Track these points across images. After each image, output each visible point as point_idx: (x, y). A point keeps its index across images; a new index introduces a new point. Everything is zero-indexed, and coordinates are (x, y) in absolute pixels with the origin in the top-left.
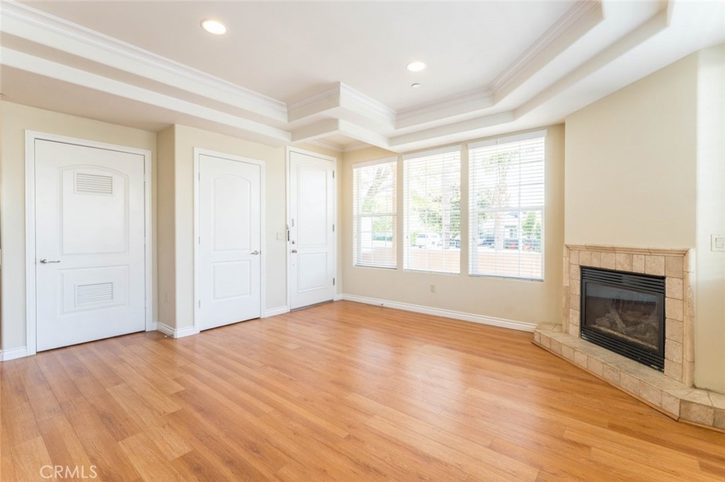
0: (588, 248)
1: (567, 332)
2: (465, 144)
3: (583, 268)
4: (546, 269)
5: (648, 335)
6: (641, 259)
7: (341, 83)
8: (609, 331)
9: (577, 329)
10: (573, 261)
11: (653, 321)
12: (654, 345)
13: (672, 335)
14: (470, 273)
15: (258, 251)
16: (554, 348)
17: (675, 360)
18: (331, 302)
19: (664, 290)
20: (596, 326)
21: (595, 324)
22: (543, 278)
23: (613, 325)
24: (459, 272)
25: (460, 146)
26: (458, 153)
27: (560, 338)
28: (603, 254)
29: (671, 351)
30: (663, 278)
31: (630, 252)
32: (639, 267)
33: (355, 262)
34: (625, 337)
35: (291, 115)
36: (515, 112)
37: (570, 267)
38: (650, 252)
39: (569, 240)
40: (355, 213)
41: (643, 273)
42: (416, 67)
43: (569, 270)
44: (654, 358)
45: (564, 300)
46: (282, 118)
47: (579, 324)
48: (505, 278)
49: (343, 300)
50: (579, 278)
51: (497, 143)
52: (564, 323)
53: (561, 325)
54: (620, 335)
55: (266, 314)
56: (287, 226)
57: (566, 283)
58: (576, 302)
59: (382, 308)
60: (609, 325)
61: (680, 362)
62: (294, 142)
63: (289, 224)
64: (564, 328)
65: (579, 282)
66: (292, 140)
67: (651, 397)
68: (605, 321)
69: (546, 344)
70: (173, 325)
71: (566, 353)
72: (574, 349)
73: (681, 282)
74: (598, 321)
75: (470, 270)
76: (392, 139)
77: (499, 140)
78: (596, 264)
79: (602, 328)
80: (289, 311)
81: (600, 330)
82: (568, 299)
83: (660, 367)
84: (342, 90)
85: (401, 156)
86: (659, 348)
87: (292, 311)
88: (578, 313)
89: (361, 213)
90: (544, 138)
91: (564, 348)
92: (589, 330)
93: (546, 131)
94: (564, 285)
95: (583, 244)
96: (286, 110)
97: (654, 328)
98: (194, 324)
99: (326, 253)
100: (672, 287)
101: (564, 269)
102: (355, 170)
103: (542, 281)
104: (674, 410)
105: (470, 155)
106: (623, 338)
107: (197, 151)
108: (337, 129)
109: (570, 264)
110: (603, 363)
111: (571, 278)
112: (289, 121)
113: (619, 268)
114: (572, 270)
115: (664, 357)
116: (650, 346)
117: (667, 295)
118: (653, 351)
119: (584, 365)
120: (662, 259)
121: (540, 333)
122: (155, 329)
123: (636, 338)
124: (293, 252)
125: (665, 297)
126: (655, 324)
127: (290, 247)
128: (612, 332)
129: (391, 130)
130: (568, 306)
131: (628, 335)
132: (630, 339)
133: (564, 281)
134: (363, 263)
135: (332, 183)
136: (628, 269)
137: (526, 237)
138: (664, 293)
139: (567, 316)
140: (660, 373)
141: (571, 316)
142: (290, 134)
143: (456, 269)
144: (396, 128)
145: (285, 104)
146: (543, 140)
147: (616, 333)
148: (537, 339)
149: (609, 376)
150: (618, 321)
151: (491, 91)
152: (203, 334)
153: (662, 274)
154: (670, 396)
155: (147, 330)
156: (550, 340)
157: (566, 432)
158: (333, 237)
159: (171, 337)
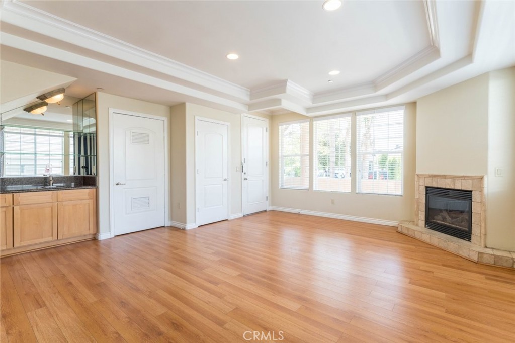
0: (430, 176)
1: (417, 225)
2: (354, 113)
3: (427, 187)
4: (404, 188)
5: (463, 223)
6: (460, 181)
7: (288, 80)
8: (442, 222)
9: (424, 223)
10: (420, 184)
11: (466, 216)
12: (466, 228)
13: (475, 221)
14: (357, 192)
15: (227, 178)
16: (411, 233)
17: (476, 234)
18: (265, 211)
19: (471, 198)
20: (434, 220)
21: (434, 219)
22: (403, 194)
23: (444, 219)
24: (350, 191)
25: (351, 114)
26: (350, 118)
27: (414, 228)
28: (439, 179)
29: (475, 230)
30: (471, 191)
31: (454, 178)
32: (458, 186)
33: (280, 186)
34: (451, 225)
35: (252, 96)
36: (387, 96)
37: (419, 187)
38: (464, 177)
39: (419, 171)
40: (280, 155)
41: (460, 189)
42: (334, 73)
43: (419, 189)
44: (466, 235)
45: (416, 206)
46: (247, 99)
47: (424, 220)
48: (379, 194)
49: (272, 210)
50: (425, 193)
51: (374, 112)
52: (415, 220)
53: (414, 222)
54: (448, 224)
55: (231, 217)
56: (242, 163)
57: (417, 196)
58: (423, 207)
59: (299, 214)
60: (442, 219)
61: (479, 235)
62: (250, 111)
63: (243, 161)
64: (416, 223)
65: (425, 196)
66: (249, 110)
67: (464, 253)
68: (440, 217)
69: (406, 232)
70: (185, 222)
71: (418, 236)
72: (422, 233)
73: (480, 193)
74: (435, 217)
75: (357, 190)
76: (308, 109)
77: (376, 110)
78: (435, 185)
79: (438, 222)
80: (243, 216)
81: (437, 223)
82: (418, 206)
83: (469, 239)
84: (288, 84)
85: (312, 119)
86: (469, 229)
87: (245, 216)
88: (424, 213)
89: (284, 154)
90: (403, 110)
91: (416, 233)
92: (431, 223)
93: (405, 106)
94: (416, 197)
95: (427, 173)
96: (249, 93)
97: (467, 220)
98: (195, 222)
99: (263, 180)
100: (475, 196)
101: (416, 189)
102: (280, 127)
103: (402, 196)
104: (475, 258)
105: (357, 119)
106: (450, 226)
107: (197, 118)
108: (280, 104)
109: (419, 185)
110: (439, 239)
111: (420, 193)
112: (251, 100)
113: (448, 187)
114: (420, 189)
115: (471, 234)
116: (464, 228)
117: (473, 200)
118: (466, 231)
119: (428, 241)
120: (471, 181)
121: (402, 226)
122: (170, 225)
123: (457, 225)
124: (245, 179)
125: (472, 201)
126: (467, 218)
127: (244, 176)
128: (443, 223)
129: (310, 104)
130: (418, 210)
131: (452, 224)
132: (453, 226)
133: (416, 195)
134: (286, 186)
135: (266, 135)
136: (452, 187)
137: (380, 170)
138: (472, 200)
139: (417, 215)
140: (469, 242)
141: (420, 215)
142: (248, 106)
143: (348, 190)
144: (313, 103)
145: (249, 90)
146: (402, 111)
147: (445, 223)
148: (400, 229)
149: (442, 245)
150: (447, 217)
151: (374, 84)
152: (200, 228)
153: (471, 189)
154: (473, 251)
155: (166, 226)
156: (408, 229)
157: (421, 267)
158: (266, 170)
159: (184, 229)
